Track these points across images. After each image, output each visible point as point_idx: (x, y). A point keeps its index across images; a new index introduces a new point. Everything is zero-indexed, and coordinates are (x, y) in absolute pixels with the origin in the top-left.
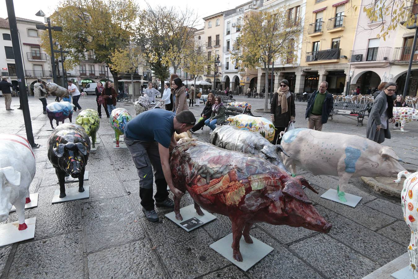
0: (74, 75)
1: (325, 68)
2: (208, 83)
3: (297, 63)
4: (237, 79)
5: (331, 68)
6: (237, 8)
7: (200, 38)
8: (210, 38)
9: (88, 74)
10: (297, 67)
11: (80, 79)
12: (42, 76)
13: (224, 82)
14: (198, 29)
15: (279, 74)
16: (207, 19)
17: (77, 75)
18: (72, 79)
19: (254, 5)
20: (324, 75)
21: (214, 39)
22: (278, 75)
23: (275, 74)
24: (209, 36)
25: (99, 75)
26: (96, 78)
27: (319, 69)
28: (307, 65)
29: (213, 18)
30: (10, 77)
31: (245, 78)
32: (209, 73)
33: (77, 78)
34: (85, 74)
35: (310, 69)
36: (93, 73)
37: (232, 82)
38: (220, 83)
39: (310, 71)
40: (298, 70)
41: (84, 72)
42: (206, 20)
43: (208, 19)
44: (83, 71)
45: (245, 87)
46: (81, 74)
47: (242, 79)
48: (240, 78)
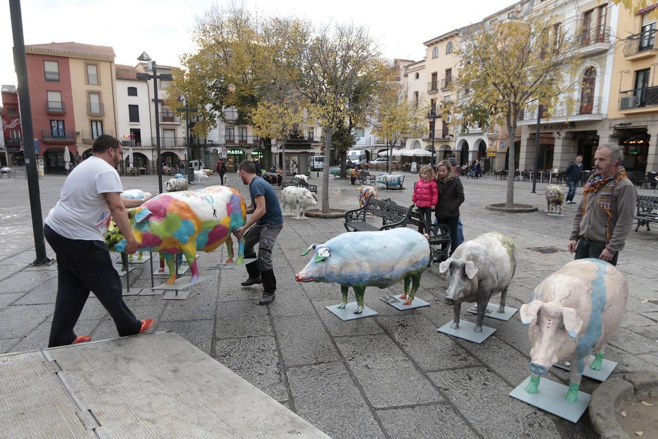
0: (218, 143)
2: (429, 154)
3: (601, 112)
4: (482, 145)
6: (485, 20)
7: (417, 76)
8: (435, 75)
9: (237, 142)
10: (601, 121)
11: (225, 148)
12: (173, 144)
13: (458, 151)
14: (416, 61)
15: (564, 135)
16: (430, 44)
17: (221, 143)
18: (214, 150)
19: (519, 12)
21: (441, 76)
22: (561, 137)
23: (555, 135)
24: (434, 71)
25: (252, 142)
26: (248, 148)
27: (649, 124)
28: (623, 116)
29: (441, 41)
30: (131, 148)
31: (497, 144)
32: (432, 135)
33: (221, 148)
34: (233, 141)
35: (630, 124)
36: (245, 139)
37: (473, 151)
38: (450, 152)
39: (629, 127)
40: (603, 126)
41: (232, 138)
42: (428, 46)
43: (432, 44)
44: (230, 136)
45: (496, 160)
46: (227, 142)
47: (491, 145)
48: (487, 143)
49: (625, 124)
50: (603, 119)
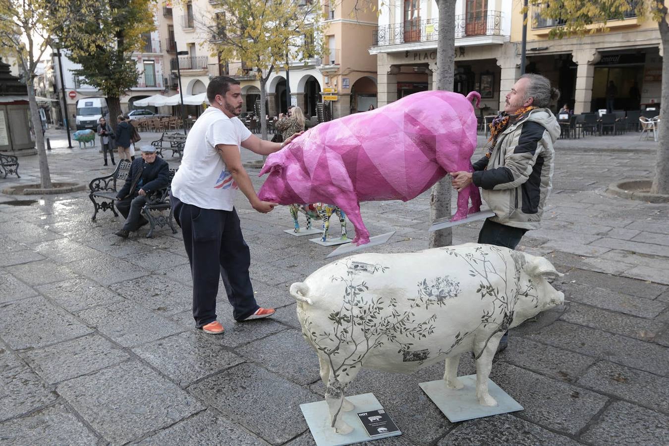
1: (593, 43)
3: (502, 33)
4: (311, 85)
5: (615, 42)
10: (502, 44)
13: (271, 95)
20: (590, 64)
27: (574, 48)
28: (536, 38)
31: (338, 81)
35: (547, 49)
37: (298, 94)
39: (545, 53)
40: (505, 53)
45: (339, 107)
47: (327, 83)
48: (321, 80)
49: (539, 50)
50: (505, 43)
